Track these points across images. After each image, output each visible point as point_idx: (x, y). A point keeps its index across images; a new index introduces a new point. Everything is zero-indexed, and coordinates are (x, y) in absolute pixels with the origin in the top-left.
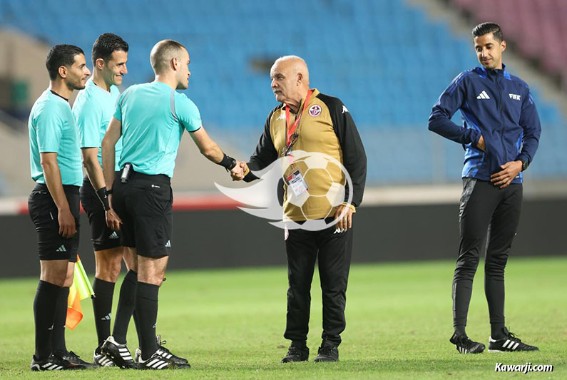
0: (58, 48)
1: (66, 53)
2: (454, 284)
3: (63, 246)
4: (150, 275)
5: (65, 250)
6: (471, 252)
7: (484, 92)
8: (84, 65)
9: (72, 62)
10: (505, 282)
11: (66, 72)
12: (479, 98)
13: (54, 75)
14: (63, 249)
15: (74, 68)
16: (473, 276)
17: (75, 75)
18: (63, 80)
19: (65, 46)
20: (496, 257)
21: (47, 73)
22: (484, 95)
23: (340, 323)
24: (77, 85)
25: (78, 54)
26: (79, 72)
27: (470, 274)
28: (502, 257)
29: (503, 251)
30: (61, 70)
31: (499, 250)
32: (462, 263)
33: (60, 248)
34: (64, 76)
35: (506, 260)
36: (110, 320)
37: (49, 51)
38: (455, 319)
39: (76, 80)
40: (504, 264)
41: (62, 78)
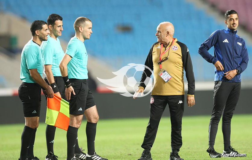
0: (36, 22)
1: (39, 24)
2: (210, 126)
3: (35, 111)
4: (74, 123)
5: (36, 112)
6: (218, 111)
7: (226, 39)
8: (47, 29)
9: (41, 28)
10: (231, 126)
11: (39, 33)
12: (224, 42)
13: (34, 34)
14: (35, 112)
15: (42, 31)
16: (218, 123)
17: (43, 34)
18: (37, 36)
19: (39, 21)
20: (228, 114)
21: (31, 33)
22: (226, 41)
23: (181, 143)
24: (44, 39)
25: (44, 24)
26: (45, 33)
27: (217, 122)
28: (231, 114)
29: (231, 111)
30: (36, 32)
31: (230, 111)
32: (214, 116)
33: (34, 112)
34: (38, 34)
35: (232, 115)
36: (53, 143)
37: (32, 23)
38: (209, 142)
39: (43, 36)
40: (231, 117)
41: (37, 35)
